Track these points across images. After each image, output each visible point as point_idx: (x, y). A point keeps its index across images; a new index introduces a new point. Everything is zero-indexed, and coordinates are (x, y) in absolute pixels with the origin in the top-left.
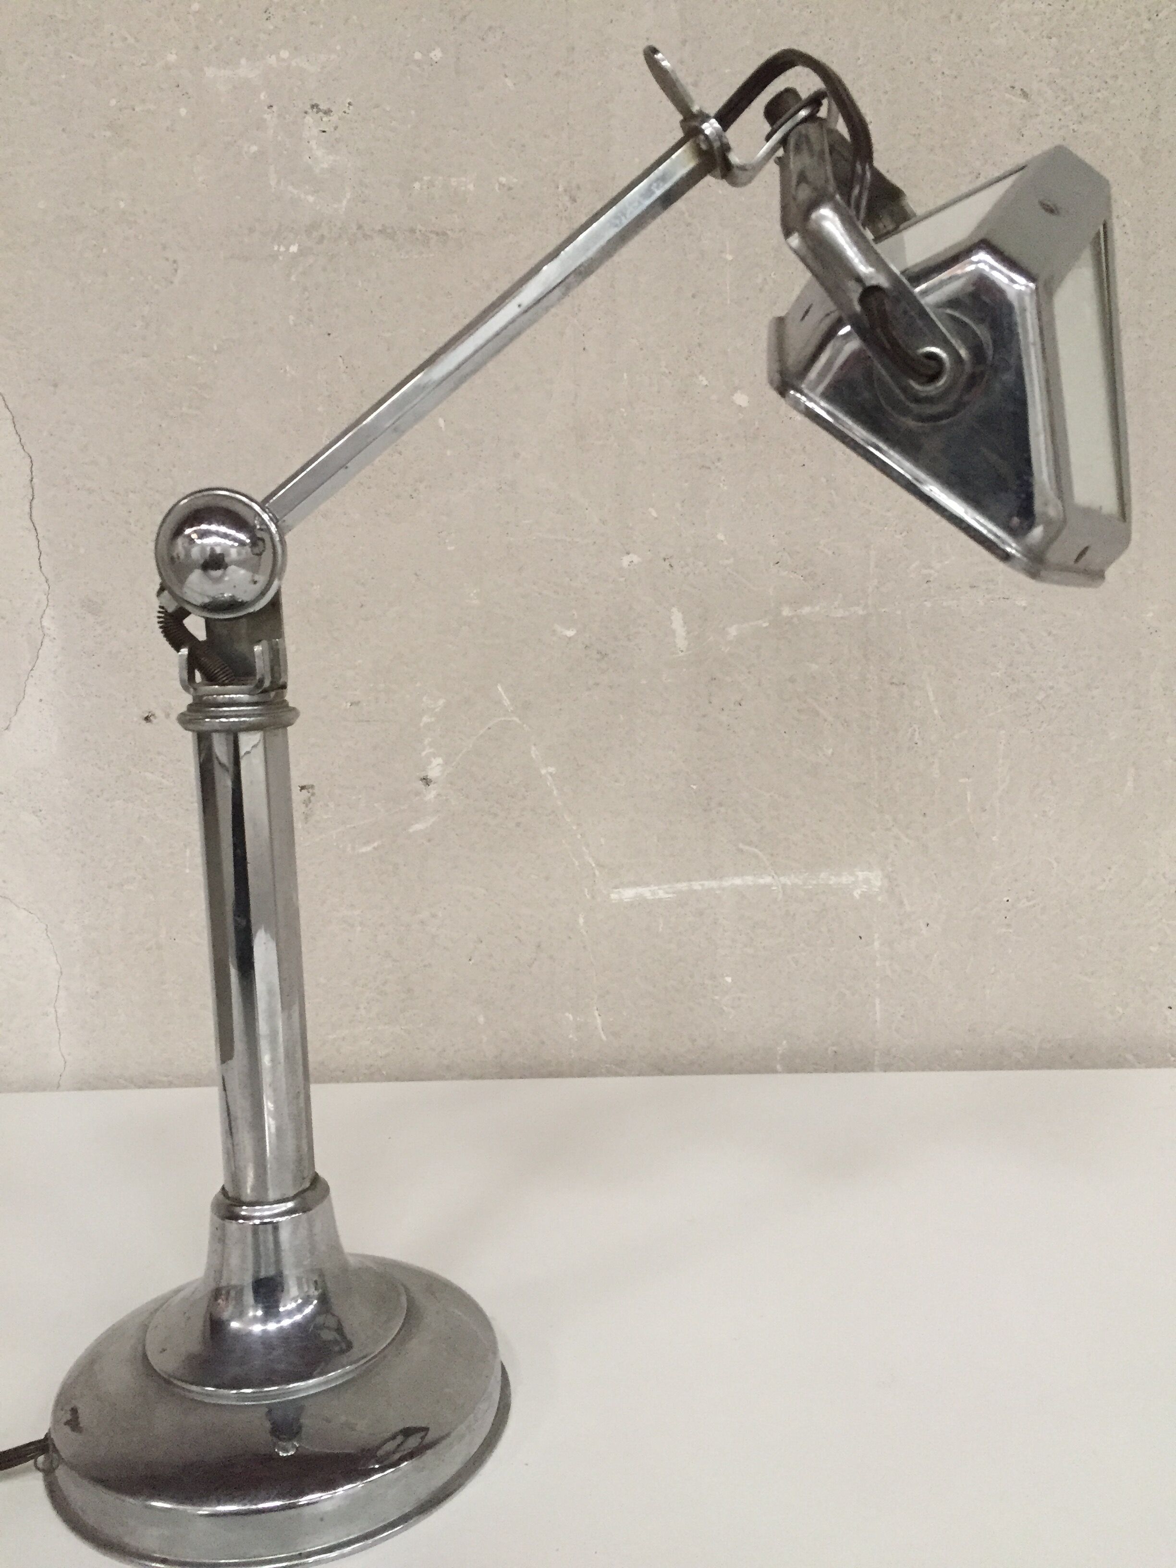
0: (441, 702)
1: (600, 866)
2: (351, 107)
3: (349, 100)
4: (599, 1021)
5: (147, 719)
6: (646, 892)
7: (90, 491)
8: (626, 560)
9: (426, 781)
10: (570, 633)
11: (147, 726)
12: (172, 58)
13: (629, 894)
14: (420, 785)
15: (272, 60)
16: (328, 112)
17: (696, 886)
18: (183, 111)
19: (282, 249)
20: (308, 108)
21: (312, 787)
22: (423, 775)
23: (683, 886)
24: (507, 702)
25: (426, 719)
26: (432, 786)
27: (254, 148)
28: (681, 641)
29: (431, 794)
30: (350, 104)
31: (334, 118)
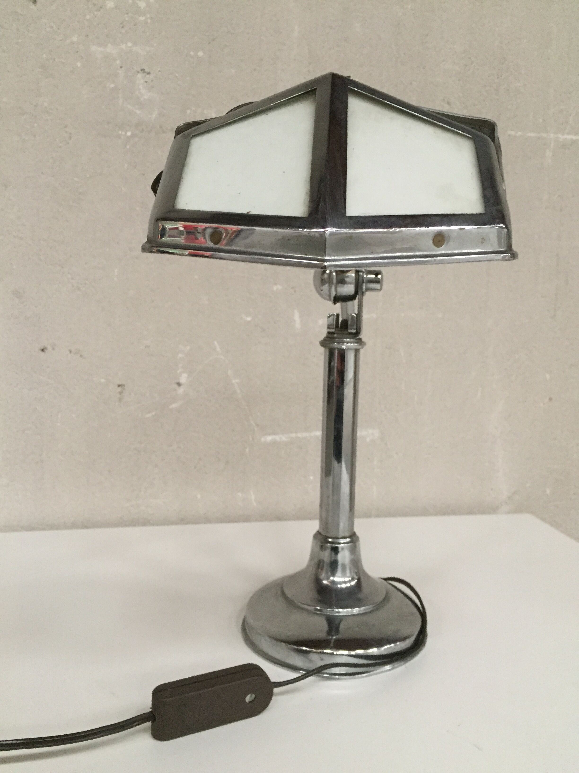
0: (188, 348)
1: (257, 425)
2: (160, 73)
3: (159, 69)
4: (253, 497)
5: (43, 350)
6: (277, 438)
7: (21, 239)
8: (275, 288)
9: (179, 384)
10: (249, 319)
11: (42, 354)
12: (75, 39)
13: (269, 438)
14: (176, 386)
15: (123, 46)
16: (149, 73)
17: (299, 435)
18: (79, 64)
19: (123, 133)
20: (139, 70)
21: (124, 385)
22: (177, 381)
23: (293, 435)
24: (218, 349)
25: (180, 355)
26: (181, 387)
27: (112, 86)
28: (298, 324)
29: (181, 391)
30: (159, 71)
31: (151, 76)
